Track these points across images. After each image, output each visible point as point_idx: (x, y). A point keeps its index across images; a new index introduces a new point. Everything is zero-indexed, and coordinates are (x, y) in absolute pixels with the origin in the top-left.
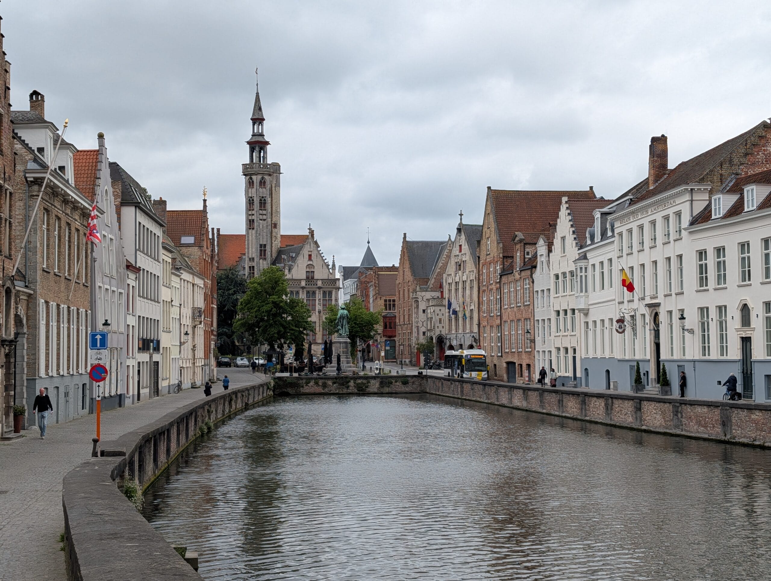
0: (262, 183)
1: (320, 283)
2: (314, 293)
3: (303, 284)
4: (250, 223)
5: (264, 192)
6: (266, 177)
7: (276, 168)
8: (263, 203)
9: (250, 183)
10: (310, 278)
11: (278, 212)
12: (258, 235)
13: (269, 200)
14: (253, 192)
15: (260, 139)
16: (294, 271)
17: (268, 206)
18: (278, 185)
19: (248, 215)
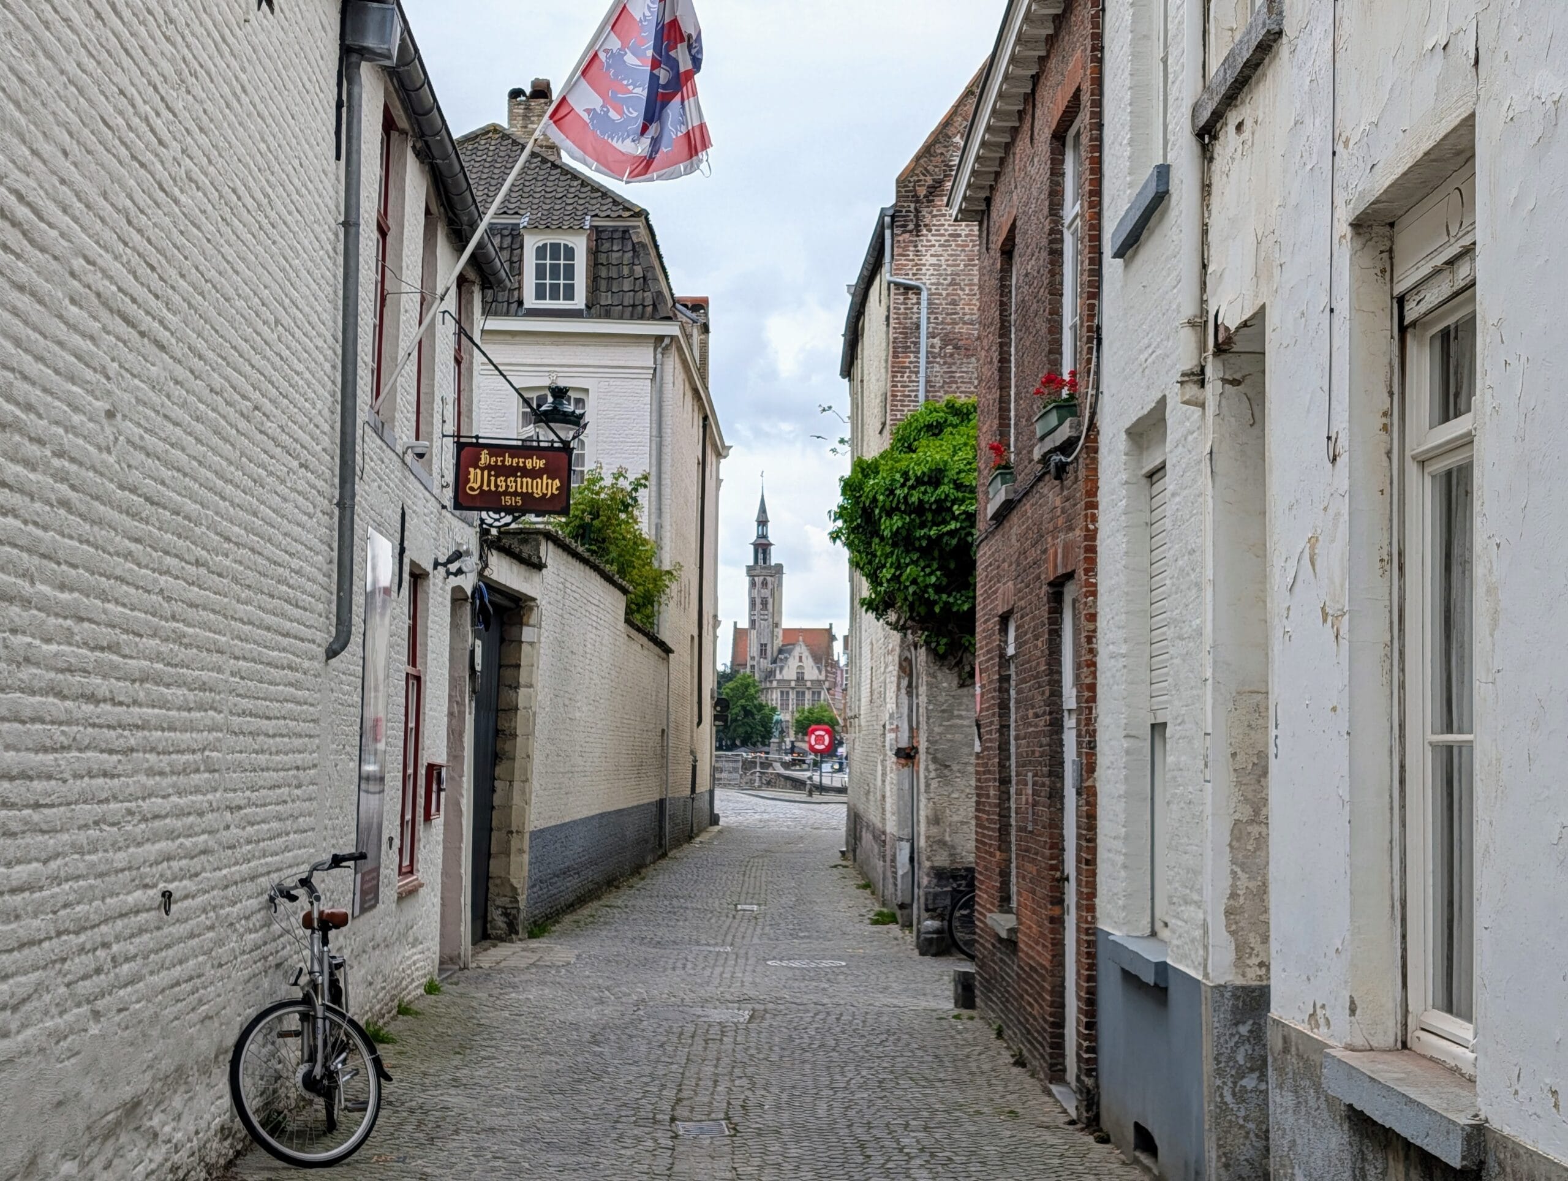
0: (764, 584)
1: (809, 684)
2: (803, 693)
3: (793, 684)
4: (753, 623)
5: (766, 593)
6: (769, 579)
7: (779, 568)
8: (764, 603)
9: (753, 584)
10: (800, 679)
11: (780, 612)
12: (759, 634)
13: (770, 601)
14: (755, 593)
15: (763, 541)
16: (785, 671)
17: (770, 607)
18: (780, 584)
19: (751, 615)
